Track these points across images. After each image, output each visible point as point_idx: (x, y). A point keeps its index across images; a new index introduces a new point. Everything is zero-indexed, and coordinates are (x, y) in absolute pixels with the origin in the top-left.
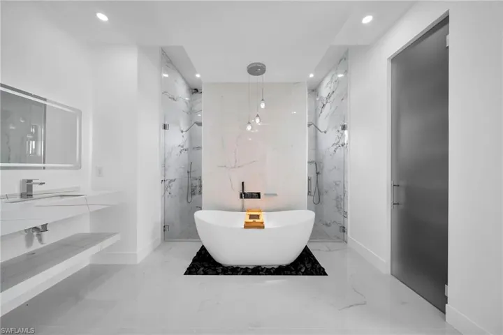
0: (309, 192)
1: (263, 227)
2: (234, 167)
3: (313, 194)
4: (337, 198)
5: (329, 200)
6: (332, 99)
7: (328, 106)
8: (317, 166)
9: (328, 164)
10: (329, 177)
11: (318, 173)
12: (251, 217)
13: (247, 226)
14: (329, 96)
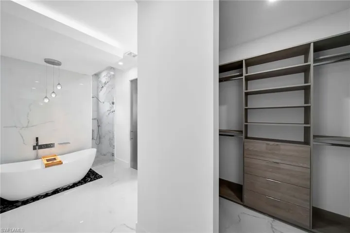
0: (93, 138)
1: (62, 163)
2: (27, 127)
3: (95, 139)
4: (110, 139)
5: (105, 141)
6: (107, 85)
7: (105, 89)
8: (98, 122)
9: (105, 121)
10: (105, 128)
11: (99, 126)
12: (48, 160)
13: (47, 166)
14: (105, 83)
